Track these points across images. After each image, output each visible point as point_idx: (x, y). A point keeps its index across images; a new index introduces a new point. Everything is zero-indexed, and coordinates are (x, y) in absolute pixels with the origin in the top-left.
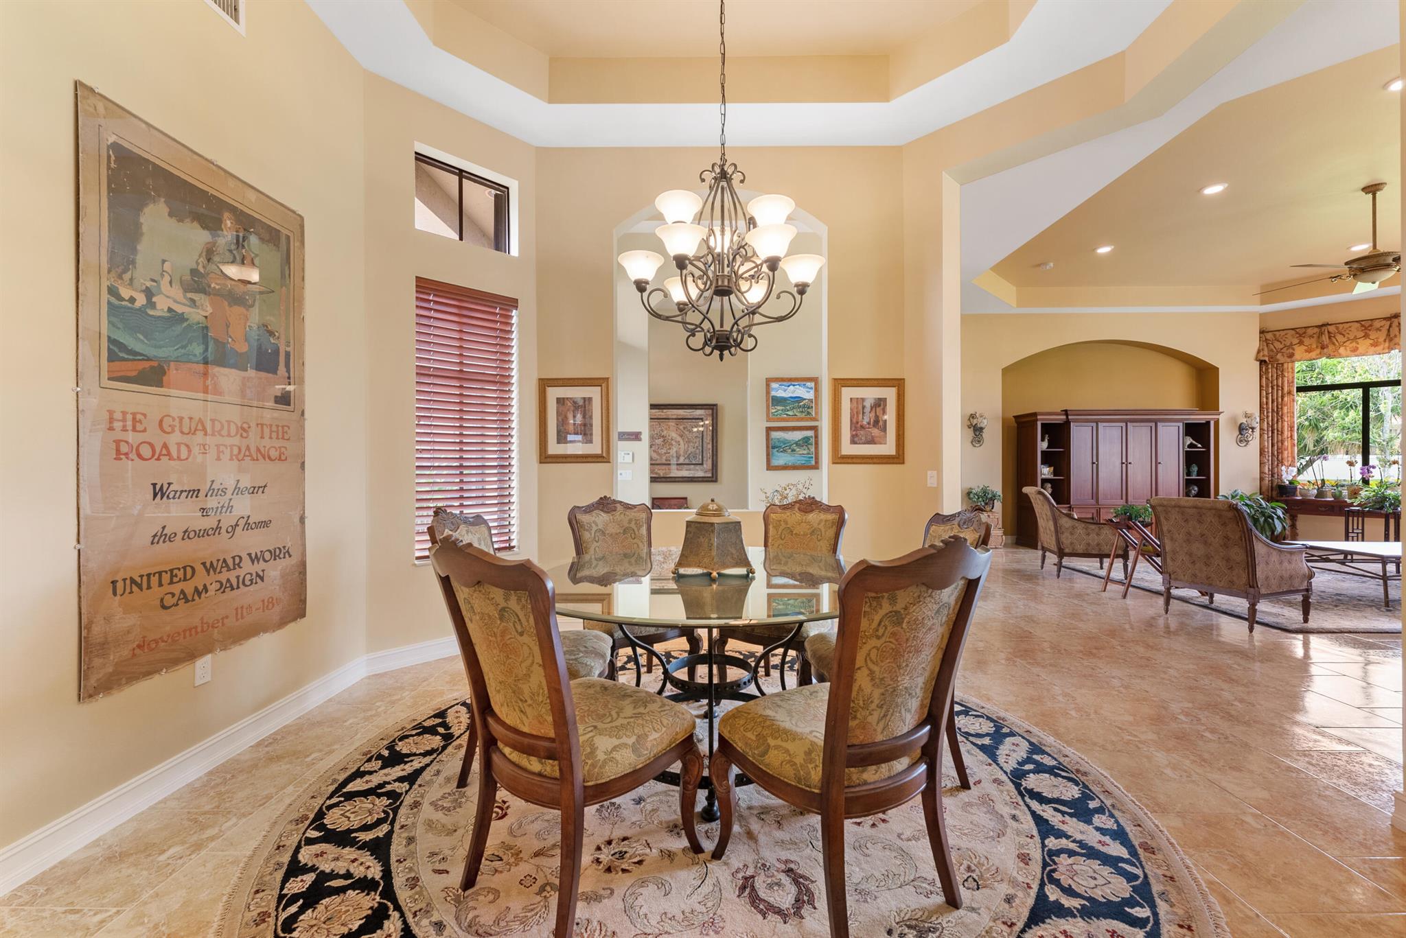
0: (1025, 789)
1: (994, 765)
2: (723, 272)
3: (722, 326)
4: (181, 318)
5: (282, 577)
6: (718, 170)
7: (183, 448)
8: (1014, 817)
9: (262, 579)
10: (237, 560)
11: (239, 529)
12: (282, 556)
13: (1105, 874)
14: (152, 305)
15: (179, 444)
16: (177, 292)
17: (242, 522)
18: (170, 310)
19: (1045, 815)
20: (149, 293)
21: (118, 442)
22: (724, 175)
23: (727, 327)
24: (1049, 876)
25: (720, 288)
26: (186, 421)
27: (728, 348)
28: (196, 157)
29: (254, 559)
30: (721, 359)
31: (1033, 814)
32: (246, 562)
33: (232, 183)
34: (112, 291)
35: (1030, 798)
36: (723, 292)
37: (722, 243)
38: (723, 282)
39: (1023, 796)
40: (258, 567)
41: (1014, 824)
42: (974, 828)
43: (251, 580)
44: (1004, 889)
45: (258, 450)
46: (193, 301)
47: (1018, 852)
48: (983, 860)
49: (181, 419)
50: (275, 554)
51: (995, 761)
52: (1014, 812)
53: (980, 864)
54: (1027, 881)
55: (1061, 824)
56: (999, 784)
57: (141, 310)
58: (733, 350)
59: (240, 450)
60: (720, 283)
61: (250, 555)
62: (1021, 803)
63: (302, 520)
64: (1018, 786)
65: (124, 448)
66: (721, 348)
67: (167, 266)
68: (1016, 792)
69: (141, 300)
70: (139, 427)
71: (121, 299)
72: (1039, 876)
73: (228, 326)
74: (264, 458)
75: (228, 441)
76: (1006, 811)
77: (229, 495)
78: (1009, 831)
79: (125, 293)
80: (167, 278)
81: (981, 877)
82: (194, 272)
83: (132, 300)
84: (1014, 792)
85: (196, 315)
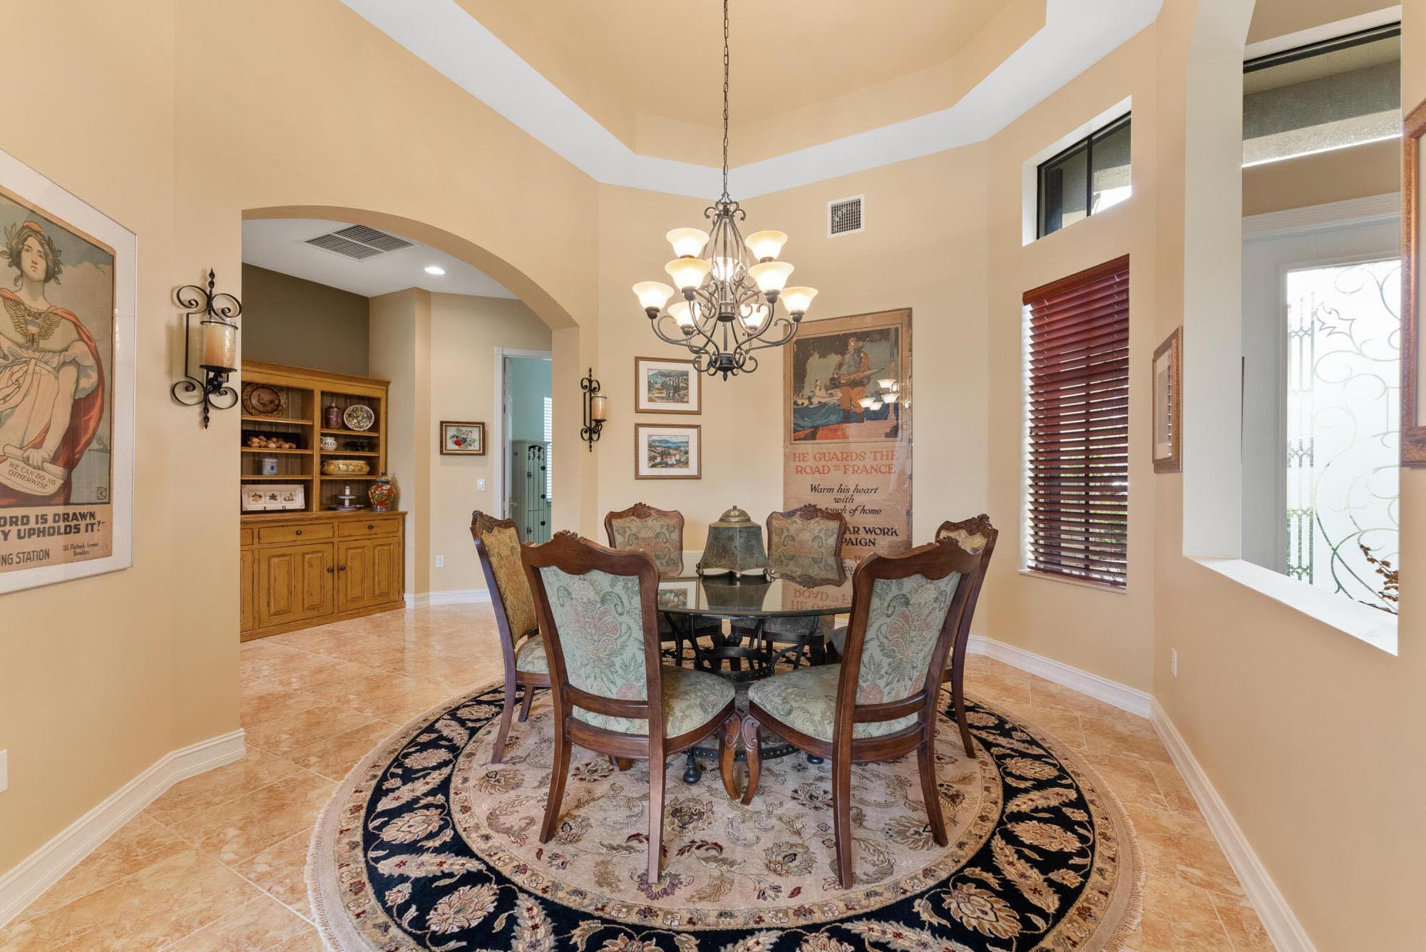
0: (489, 880)
1: (540, 893)
2: (725, 299)
3: (726, 349)
4: (825, 404)
5: (890, 547)
6: (721, 207)
7: (826, 468)
8: (487, 838)
9: (874, 544)
10: (856, 529)
11: (857, 512)
12: (890, 533)
13: (401, 835)
14: (811, 403)
15: (823, 466)
16: (823, 393)
17: (860, 509)
18: (819, 402)
19: (461, 860)
20: (810, 398)
21: (797, 466)
22: (726, 211)
23: (730, 351)
24: (445, 809)
25: (723, 315)
26: (827, 455)
27: (731, 369)
28: (834, 321)
29: (868, 531)
30: (725, 379)
31: (472, 855)
32: (862, 531)
33: (855, 320)
34: (795, 403)
35: (481, 871)
36: (726, 318)
37: (726, 271)
38: (726, 309)
39: (490, 869)
40: (872, 537)
41: (484, 832)
42: (513, 809)
43: (866, 543)
44: (471, 783)
45: (872, 467)
46: (831, 394)
47: (472, 810)
48: (493, 791)
49: (824, 454)
50: (884, 532)
51: (544, 902)
52: (490, 843)
53: (493, 786)
54: (459, 796)
55: (443, 860)
56: (518, 866)
57: (807, 407)
58: (735, 371)
59: (859, 468)
60: (723, 311)
61: (865, 528)
62: (487, 859)
63: (909, 513)
64: (501, 879)
65: (799, 469)
66: (725, 370)
67: (818, 383)
68: (497, 868)
69: (806, 402)
70: (806, 459)
71: (798, 405)
72: (451, 803)
73: (851, 400)
74: (876, 471)
75: (853, 463)
76: (498, 840)
77: (851, 493)
78: (486, 824)
79: (800, 402)
80: (818, 388)
81: (488, 781)
82: (832, 379)
83: (803, 404)
84: (499, 866)
85: (832, 401)
